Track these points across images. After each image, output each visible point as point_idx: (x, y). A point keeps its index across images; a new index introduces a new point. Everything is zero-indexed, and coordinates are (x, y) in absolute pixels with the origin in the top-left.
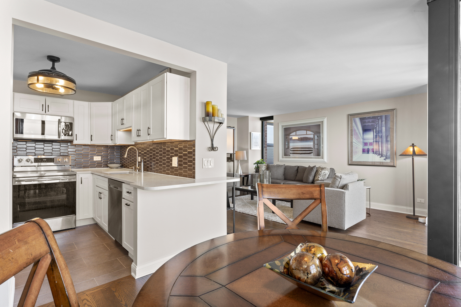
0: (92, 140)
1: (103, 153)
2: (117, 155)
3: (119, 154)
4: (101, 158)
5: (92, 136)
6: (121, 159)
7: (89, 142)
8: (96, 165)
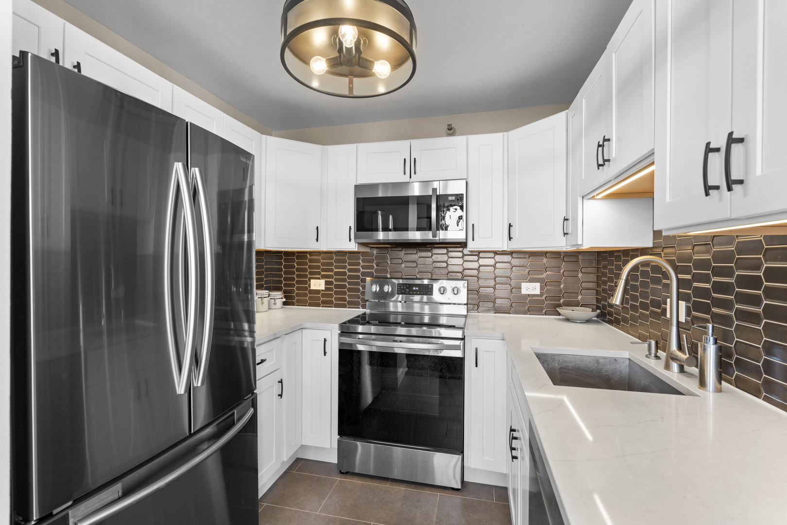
0: (510, 238)
1: (544, 275)
2: (587, 280)
3: (593, 278)
4: (542, 288)
5: (510, 226)
6: (598, 293)
7: (505, 246)
8: (527, 308)
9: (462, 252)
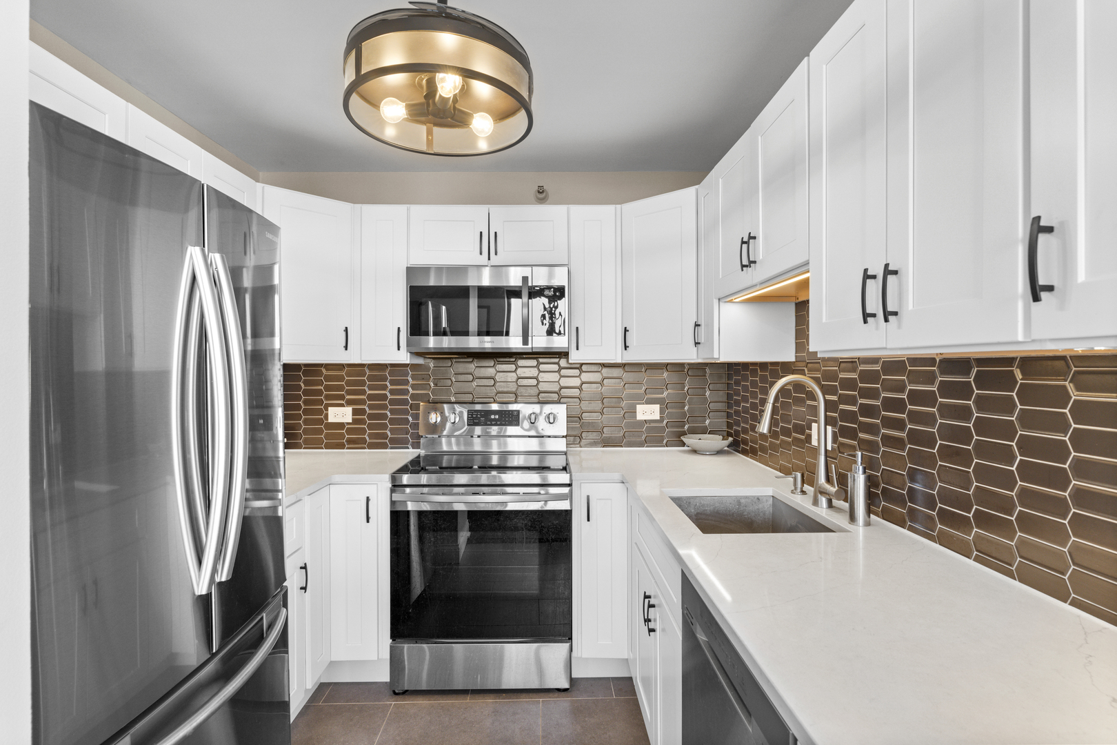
0: (626, 347)
1: (665, 394)
2: (716, 400)
3: (722, 396)
4: (662, 411)
5: (626, 330)
6: (729, 415)
7: (618, 356)
8: (643, 438)
9: (558, 363)
